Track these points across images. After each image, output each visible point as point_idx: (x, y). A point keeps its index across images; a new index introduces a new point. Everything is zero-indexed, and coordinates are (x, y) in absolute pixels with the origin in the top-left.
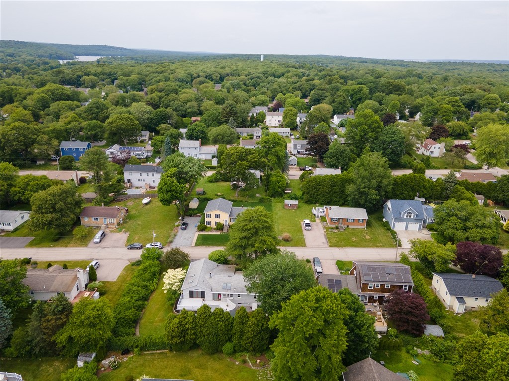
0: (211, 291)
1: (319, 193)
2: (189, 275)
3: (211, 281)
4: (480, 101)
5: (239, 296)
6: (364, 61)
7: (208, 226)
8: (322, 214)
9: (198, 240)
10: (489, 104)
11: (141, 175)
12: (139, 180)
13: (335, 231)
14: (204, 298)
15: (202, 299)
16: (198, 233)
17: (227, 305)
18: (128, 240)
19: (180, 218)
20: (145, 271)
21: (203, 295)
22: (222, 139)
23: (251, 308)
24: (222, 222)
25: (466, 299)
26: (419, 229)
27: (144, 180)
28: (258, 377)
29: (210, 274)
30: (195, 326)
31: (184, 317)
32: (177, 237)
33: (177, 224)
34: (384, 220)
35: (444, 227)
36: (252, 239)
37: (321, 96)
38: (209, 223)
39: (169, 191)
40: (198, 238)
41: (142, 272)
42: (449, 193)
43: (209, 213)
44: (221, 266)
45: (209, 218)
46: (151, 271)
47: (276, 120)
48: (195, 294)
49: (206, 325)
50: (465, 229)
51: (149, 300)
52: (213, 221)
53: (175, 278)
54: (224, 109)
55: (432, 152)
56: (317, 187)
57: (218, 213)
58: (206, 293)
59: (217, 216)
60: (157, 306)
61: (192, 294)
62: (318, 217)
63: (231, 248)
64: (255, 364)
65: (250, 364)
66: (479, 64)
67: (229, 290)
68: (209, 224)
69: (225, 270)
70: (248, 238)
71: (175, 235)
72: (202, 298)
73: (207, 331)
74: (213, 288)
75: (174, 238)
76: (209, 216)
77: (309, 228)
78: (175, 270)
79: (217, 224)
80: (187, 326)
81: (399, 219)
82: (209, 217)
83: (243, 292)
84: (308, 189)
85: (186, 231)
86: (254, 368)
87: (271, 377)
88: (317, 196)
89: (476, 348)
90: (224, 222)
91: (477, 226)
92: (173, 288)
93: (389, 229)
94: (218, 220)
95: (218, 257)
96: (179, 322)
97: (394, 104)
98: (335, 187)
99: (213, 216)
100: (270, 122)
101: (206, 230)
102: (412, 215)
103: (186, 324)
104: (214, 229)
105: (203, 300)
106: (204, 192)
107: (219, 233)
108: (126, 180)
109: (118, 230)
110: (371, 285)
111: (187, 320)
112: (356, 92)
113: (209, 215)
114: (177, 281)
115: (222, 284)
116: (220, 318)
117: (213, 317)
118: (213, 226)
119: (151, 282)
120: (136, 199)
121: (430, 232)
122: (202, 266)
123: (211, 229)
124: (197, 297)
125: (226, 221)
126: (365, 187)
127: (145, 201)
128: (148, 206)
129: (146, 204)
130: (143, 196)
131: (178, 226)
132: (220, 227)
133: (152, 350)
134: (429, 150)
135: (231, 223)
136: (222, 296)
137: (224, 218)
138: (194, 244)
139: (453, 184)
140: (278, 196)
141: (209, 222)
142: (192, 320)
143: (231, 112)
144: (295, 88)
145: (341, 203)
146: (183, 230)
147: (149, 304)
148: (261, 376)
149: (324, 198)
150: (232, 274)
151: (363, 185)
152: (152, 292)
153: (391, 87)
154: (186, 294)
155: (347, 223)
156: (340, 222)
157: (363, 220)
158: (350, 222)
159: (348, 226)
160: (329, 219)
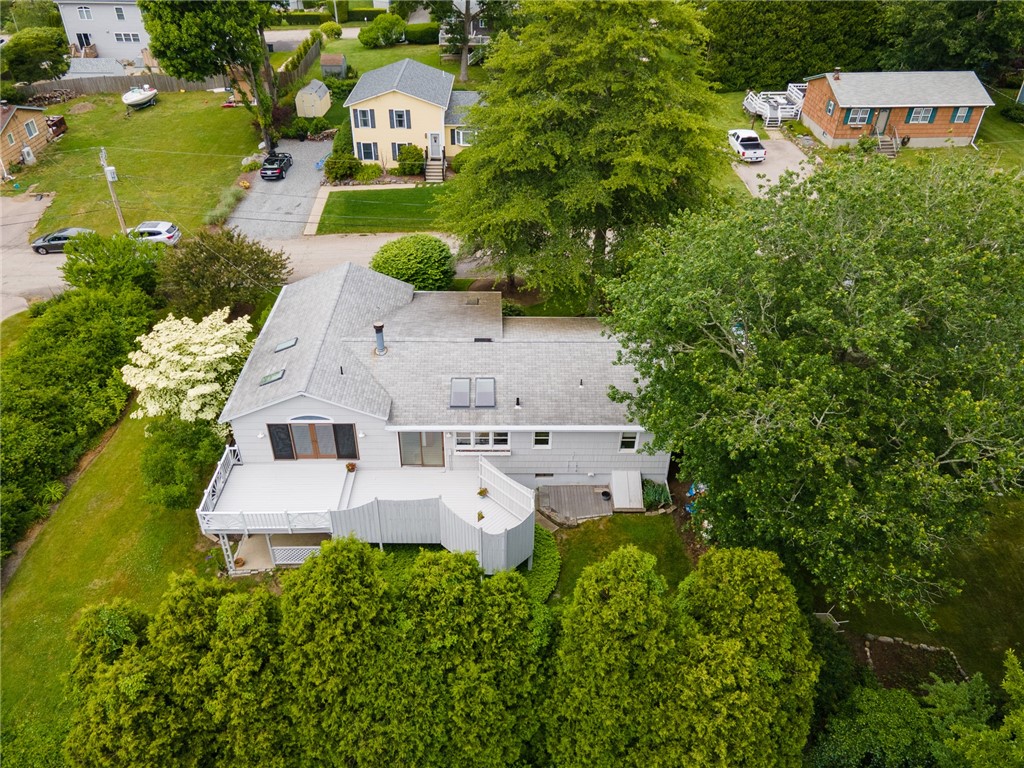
0: (391, 419)
1: (765, 42)
2: (271, 343)
3: (382, 367)
5: (542, 439)
7: (365, 162)
8: (789, 113)
9: (328, 210)
11: (121, 17)
12: (119, 37)
14: (354, 455)
15: (345, 462)
16: (326, 191)
17: (483, 493)
18: (43, 222)
19: (262, 145)
20: (63, 333)
21: (344, 443)
23: (607, 495)
24: (422, 144)
27: (135, 38)
29: (379, 330)
30: (281, 700)
31: (189, 638)
32: (245, 206)
33: (246, 161)
36: (599, 127)
38: (369, 150)
40: (327, 205)
41: (49, 341)
43: (366, 107)
44: (433, 299)
45: (368, 129)
46: (95, 333)
48: (300, 443)
49: (357, 696)
51: (78, 477)
52: (382, 137)
53: (187, 360)
56: (760, 17)
57: (400, 103)
58: (360, 435)
59: (400, 119)
60: (113, 507)
61: (283, 443)
62: (773, 122)
63: (478, 196)
67: (488, 414)
68: (368, 156)
69: (454, 312)
70: (574, 128)
71: (239, 199)
72: (340, 456)
73: (368, 734)
74: (399, 403)
75: (233, 208)
76: (368, 119)
77: (760, 153)
78: (198, 320)
79: (401, 151)
80: (215, 707)
82: (365, 124)
83: (563, 421)
84: (723, 29)
85: (280, 185)
88: (754, 57)
90: (428, 143)
92: (187, 415)
94: (402, 136)
95: (414, 265)
96: (151, 679)
98: (826, 16)
99: (382, 119)
101: (357, 176)
103: (209, 690)
104: (391, 172)
105: (352, 468)
106: (349, 69)
107: (412, 186)
108: (73, 40)
109: (12, 186)
111: (208, 666)
113: (364, 113)
114: (201, 376)
115: (446, 379)
116: (458, 629)
117: (408, 625)
118: (387, 160)
119: (94, 384)
120: (107, 95)
122: (336, 294)
123: (380, 173)
124: (317, 455)
125: (435, 139)
127: (134, 96)
128: (147, 115)
129: (140, 107)
130: (128, 84)
131: (252, 169)
132: (413, 163)
135: (454, 151)
136: (450, 444)
137: (428, 128)
138: (312, 229)
141: (367, 146)
142: (248, 665)
146: (269, 179)
147: (74, 496)
149: (778, 65)
150: (493, 329)
152: (96, 431)
154: (253, 440)
155: (901, 129)
156: (880, 124)
157: (971, 108)
158: (919, 120)
159: (914, 143)
160: (837, 114)
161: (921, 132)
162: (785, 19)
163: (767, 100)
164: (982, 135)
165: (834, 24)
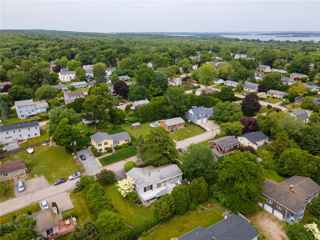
1: (148, 115)
3: (151, 177)
4: (174, 54)
5: (170, 179)
6: (77, 34)
10: (179, 55)
11: (7, 134)
13: (172, 133)
14: (153, 188)
16: (97, 159)
19: (73, 154)
21: (151, 187)
22: (50, 95)
24: (110, 146)
25: (257, 143)
26: (207, 121)
27: (11, 137)
28: (216, 212)
29: (149, 173)
33: (75, 158)
34: (189, 121)
35: (222, 116)
37: (87, 58)
38: (100, 150)
39: (68, 135)
40: (100, 162)
42: (205, 101)
45: (100, 147)
47: (68, 78)
48: (147, 189)
50: (231, 114)
51: (114, 207)
52: (103, 147)
54: (32, 74)
55: (176, 83)
57: (106, 141)
58: (153, 185)
59: (106, 144)
60: (123, 207)
61: (145, 190)
64: (208, 208)
65: (206, 209)
66: (142, 34)
67: (164, 179)
68: (100, 151)
72: (151, 189)
74: (156, 181)
79: (106, 149)
81: (199, 118)
83: (171, 177)
85: (86, 160)
86: (210, 209)
87: (221, 209)
89: (288, 157)
91: (236, 112)
93: (195, 125)
94: (106, 146)
97: (140, 59)
98: (156, 110)
99: (103, 144)
100: (64, 79)
101: (101, 155)
102: (204, 114)
104: (106, 152)
105: (153, 190)
107: (111, 154)
109: (29, 177)
110: (226, 149)
112: (109, 53)
113: (100, 144)
115: (159, 176)
118: (104, 151)
120: (17, 152)
121: (212, 121)
123: (104, 153)
125: (112, 145)
126: (179, 105)
127: (30, 151)
128: (35, 154)
131: (77, 159)
132: (109, 150)
133: (150, 229)
134: (174, 82)
135: (115, 146)
136: (162, 184)
138: (101, 166)
139: (206, 96)
140: (123, 124)
141: (100, 149)
143: (38, 75)
144: (59, 54)
145: (160, 118)
146: (84, 160)
148: (217, 211)
149: (151, 118)
151: (177, 104)
152: (111, 201)
153: (124, 50)
154: (142, 190)
155: (176, 127)
156: (173, 127)
157: (183, 123)
158: (177, 126)
159: (177, 129)
160: (167, 127)
161: (178, 127)
162: (150, 111)
163: (153, 124)
164: (185, 126)
165: (158, 111)
